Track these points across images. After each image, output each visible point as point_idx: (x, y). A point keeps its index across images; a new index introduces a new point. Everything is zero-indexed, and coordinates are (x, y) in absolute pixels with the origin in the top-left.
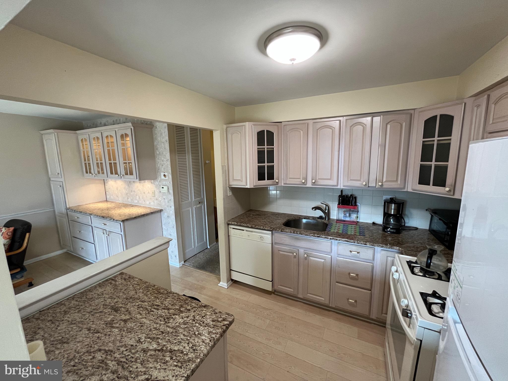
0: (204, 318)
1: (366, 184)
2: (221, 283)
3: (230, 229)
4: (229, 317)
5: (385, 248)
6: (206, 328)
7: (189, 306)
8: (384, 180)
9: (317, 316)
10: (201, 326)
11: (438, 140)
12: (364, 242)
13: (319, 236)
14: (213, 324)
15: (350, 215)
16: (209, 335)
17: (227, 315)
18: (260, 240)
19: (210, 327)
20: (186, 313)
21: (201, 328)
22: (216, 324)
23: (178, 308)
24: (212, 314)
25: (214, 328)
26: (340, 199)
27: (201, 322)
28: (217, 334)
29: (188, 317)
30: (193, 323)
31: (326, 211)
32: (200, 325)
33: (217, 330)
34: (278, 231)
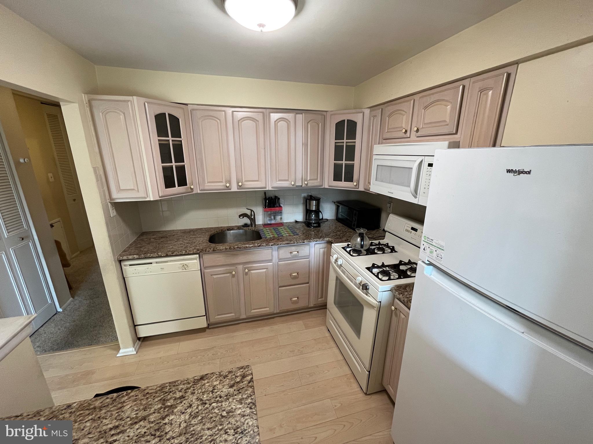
0: (216, 391)
1: (294, 184)
2: (121, 351)
3: (123, 267)
4: (247, 370)
5: (319, 241)
6: (230, 400)
7: (178, 393)
8: (308, 179)
9: (265, 328)
10: (222, 402)
11: (346, 142)
12: (302, 240)
13: (260, 245)
14: (235, 390)
15: (275, 219)
16: (243, 404)
17: (241, 370)
18: (183, 270)
19: (235, 395)
20: (183, 404)
21: (224, 405)
22: (238, 387)
23: (159, 406)
24: (221, 380)
25: (240, 393)
26: (266, 202)
27: (216, 398)
28: (251, 396)
29: (191, 405)
30: (206, 406)
31: (252, 217)
32: (220, 402)
33: (246, 393)
34: (208, 251)
